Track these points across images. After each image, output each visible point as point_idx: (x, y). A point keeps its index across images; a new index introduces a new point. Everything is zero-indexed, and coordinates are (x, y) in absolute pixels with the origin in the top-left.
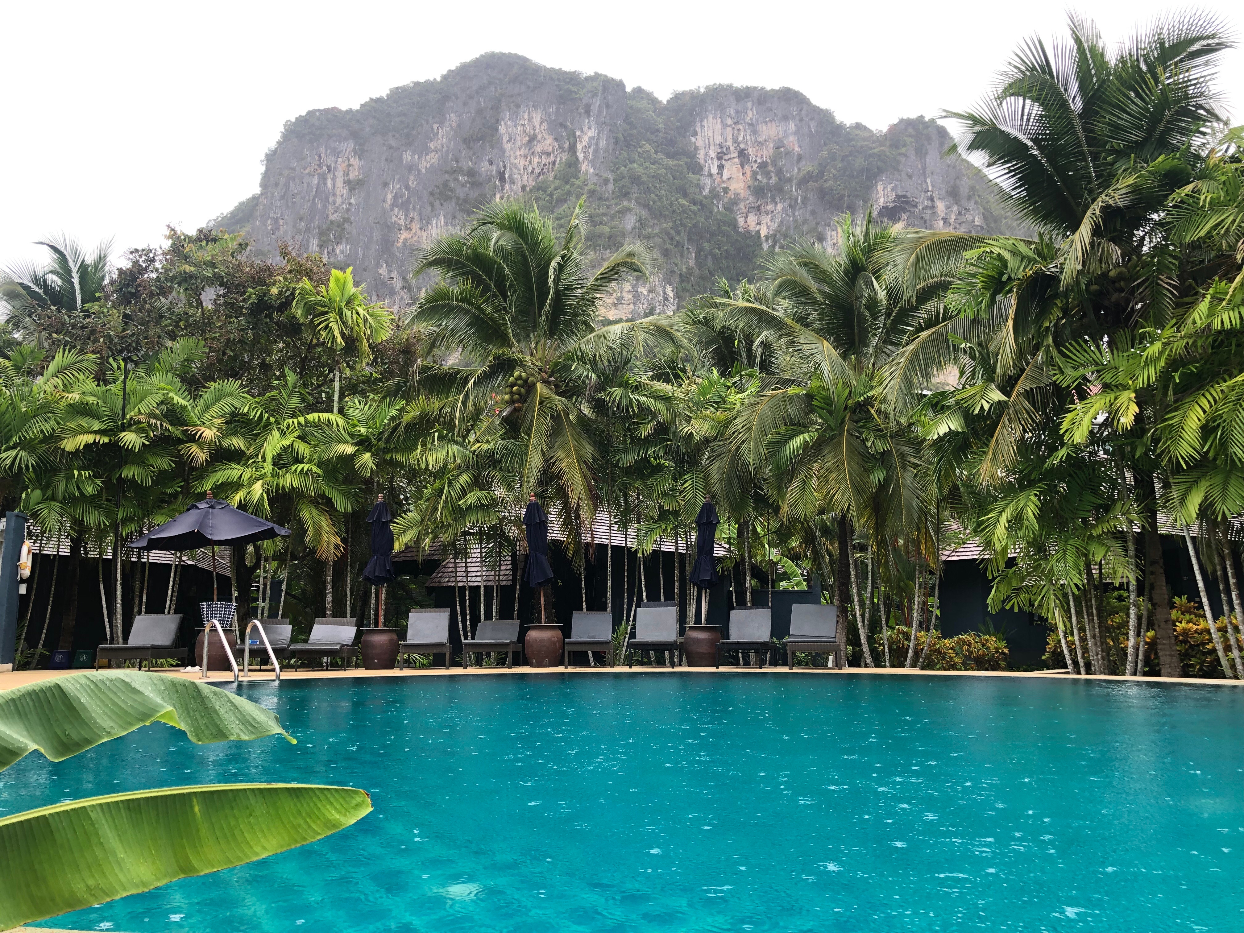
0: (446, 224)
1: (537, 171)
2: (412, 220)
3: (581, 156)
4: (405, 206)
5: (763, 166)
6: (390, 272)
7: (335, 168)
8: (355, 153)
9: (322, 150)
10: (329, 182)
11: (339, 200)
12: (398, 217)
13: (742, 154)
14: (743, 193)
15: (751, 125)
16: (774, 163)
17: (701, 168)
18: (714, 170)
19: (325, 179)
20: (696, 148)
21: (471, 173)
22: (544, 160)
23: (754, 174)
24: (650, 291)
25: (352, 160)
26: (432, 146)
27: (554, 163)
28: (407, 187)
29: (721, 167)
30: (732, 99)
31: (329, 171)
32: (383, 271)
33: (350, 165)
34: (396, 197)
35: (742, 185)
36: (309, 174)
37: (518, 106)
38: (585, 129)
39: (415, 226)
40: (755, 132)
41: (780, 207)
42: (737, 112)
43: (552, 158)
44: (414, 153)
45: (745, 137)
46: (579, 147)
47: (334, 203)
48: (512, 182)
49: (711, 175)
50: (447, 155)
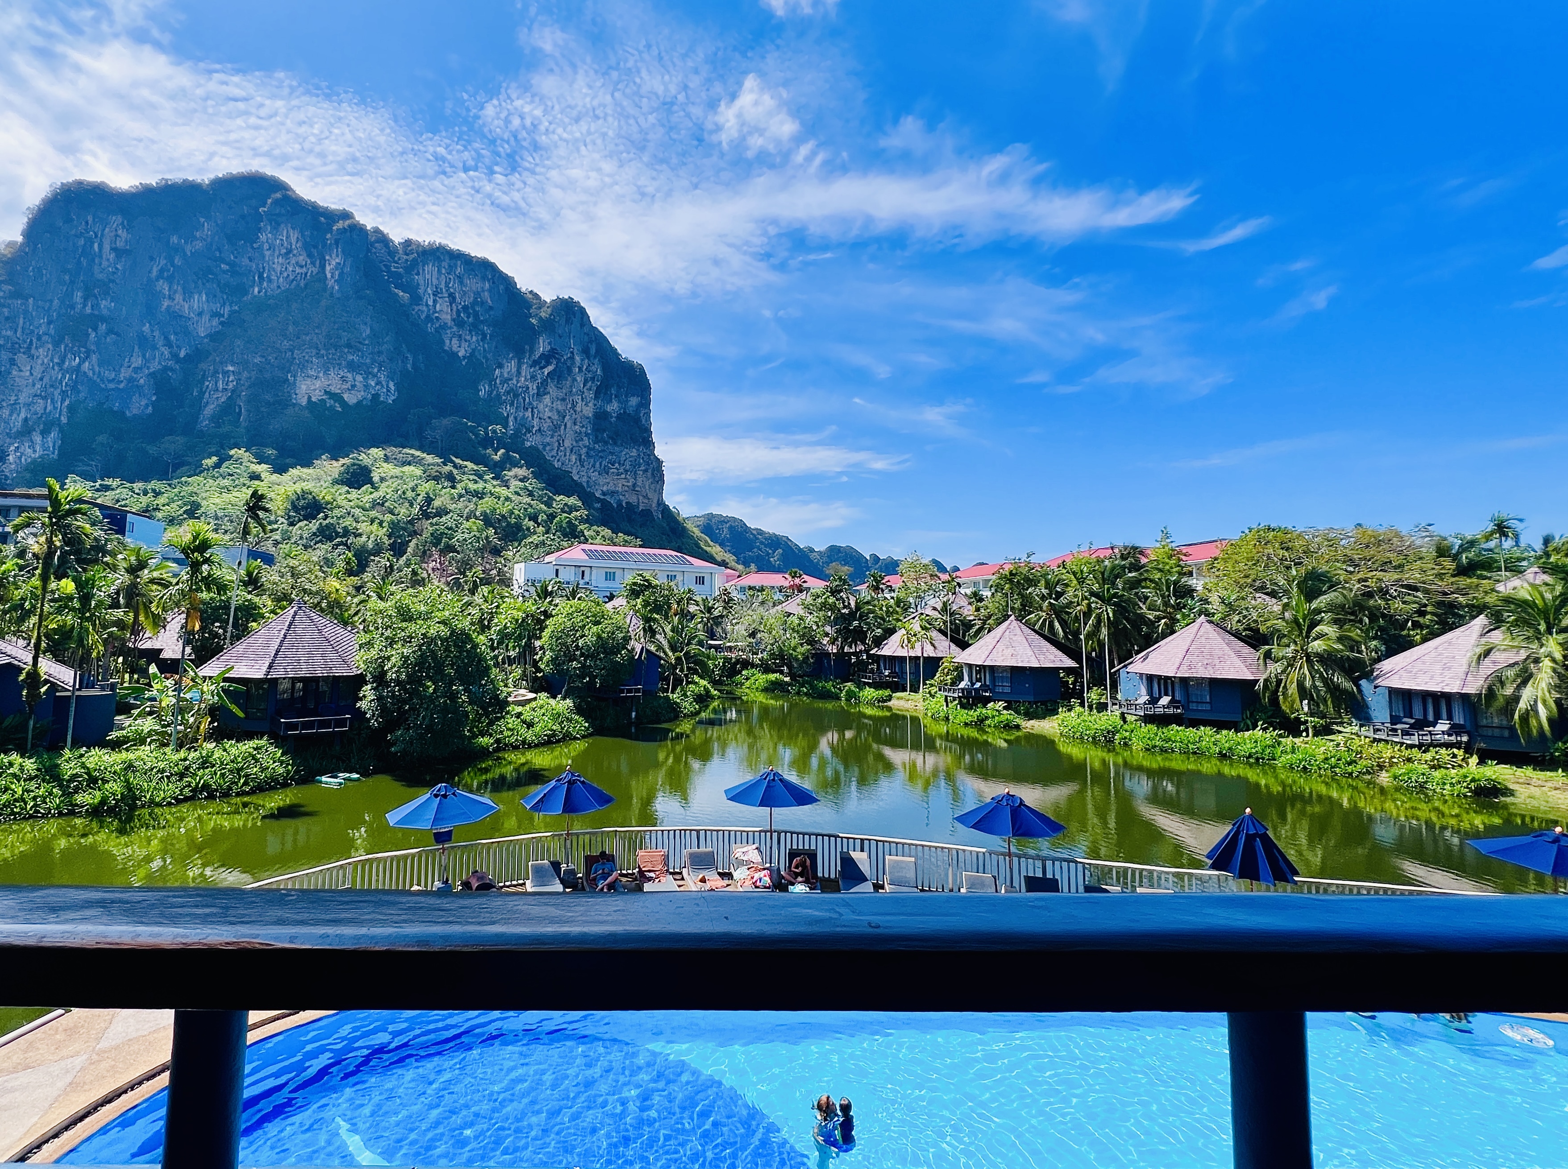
0: (208, 301)
1: (291, 277)
2: (175, 292)
3: (329, 275)
4: (170, 280)
5: (465, 308)
6: (152, 331)
7: (102, 235)
8: (124, 227)
9: (90, 218)
10: (96, 246)
11: (105, 263)
12: (163, 286)
13: (452, 296)
14: (450, 323)
15: (459, 277)
16: (473, 308)
17: (421, 299)
18: (430, 303)
19: (92, 243)
20: (418, 284)
21: (232, 265)
22: (298, 270)
23: (458, 312)
24: (377, 384)
25: (120, 232)
26: (198, 234)
27: (306, 274)
28: (173, 265)
29: (435, 301)
30: (447, 258)
31: (96, 236)
32: (146, 328)
33: (117, 236)
34: (161, 271)
35: (449, 317)
36: (76, 236)
37: (278, 224)
38: (334, 256)
39: (179, 297)
40: (461, 283)
41: (474, 338)
42: (450, 266)
43: (304, 270)
44: (180, 238)
45: (455, 286)
46: (328, 268)
47: (100, 264)
48: (270, 281)
49: (427, 305)
50: (211, 245)
